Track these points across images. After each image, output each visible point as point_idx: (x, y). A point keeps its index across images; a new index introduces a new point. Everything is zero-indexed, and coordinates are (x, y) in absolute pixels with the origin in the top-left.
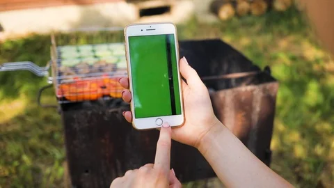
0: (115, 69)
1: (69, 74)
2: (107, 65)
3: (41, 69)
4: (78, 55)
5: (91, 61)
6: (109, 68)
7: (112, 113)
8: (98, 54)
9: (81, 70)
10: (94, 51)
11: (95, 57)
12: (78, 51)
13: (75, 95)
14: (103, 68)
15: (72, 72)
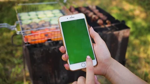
0: (50, 25)
1: (27, 29)
2: (46, 23)
3: (12, 26)
4: (29, 18)
5: (37, 21)
6: (47, 24)
7: (53, 49)
8: (39, 16)
9: (33, 26)
10: (37, 15)
11: (39, 18)
12: (29, 15)
13: (34, 41)
14: (44, 25)
15: (29, 27)
